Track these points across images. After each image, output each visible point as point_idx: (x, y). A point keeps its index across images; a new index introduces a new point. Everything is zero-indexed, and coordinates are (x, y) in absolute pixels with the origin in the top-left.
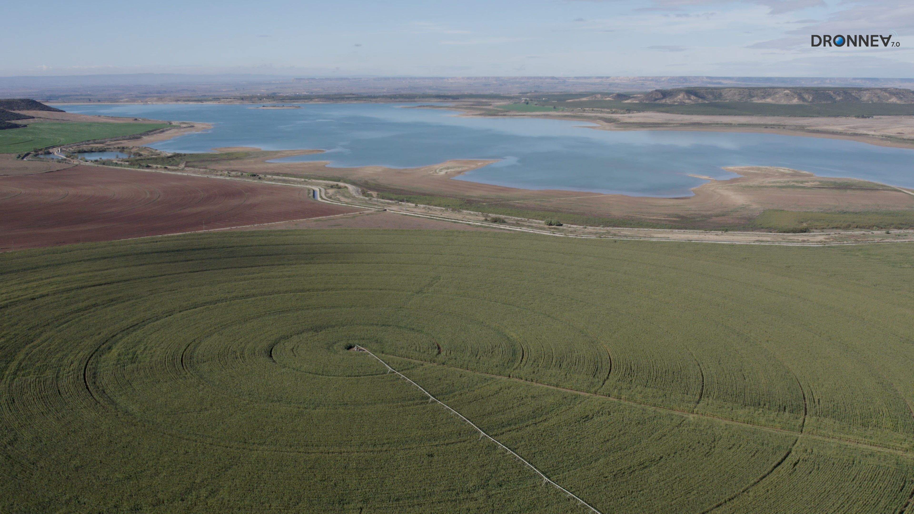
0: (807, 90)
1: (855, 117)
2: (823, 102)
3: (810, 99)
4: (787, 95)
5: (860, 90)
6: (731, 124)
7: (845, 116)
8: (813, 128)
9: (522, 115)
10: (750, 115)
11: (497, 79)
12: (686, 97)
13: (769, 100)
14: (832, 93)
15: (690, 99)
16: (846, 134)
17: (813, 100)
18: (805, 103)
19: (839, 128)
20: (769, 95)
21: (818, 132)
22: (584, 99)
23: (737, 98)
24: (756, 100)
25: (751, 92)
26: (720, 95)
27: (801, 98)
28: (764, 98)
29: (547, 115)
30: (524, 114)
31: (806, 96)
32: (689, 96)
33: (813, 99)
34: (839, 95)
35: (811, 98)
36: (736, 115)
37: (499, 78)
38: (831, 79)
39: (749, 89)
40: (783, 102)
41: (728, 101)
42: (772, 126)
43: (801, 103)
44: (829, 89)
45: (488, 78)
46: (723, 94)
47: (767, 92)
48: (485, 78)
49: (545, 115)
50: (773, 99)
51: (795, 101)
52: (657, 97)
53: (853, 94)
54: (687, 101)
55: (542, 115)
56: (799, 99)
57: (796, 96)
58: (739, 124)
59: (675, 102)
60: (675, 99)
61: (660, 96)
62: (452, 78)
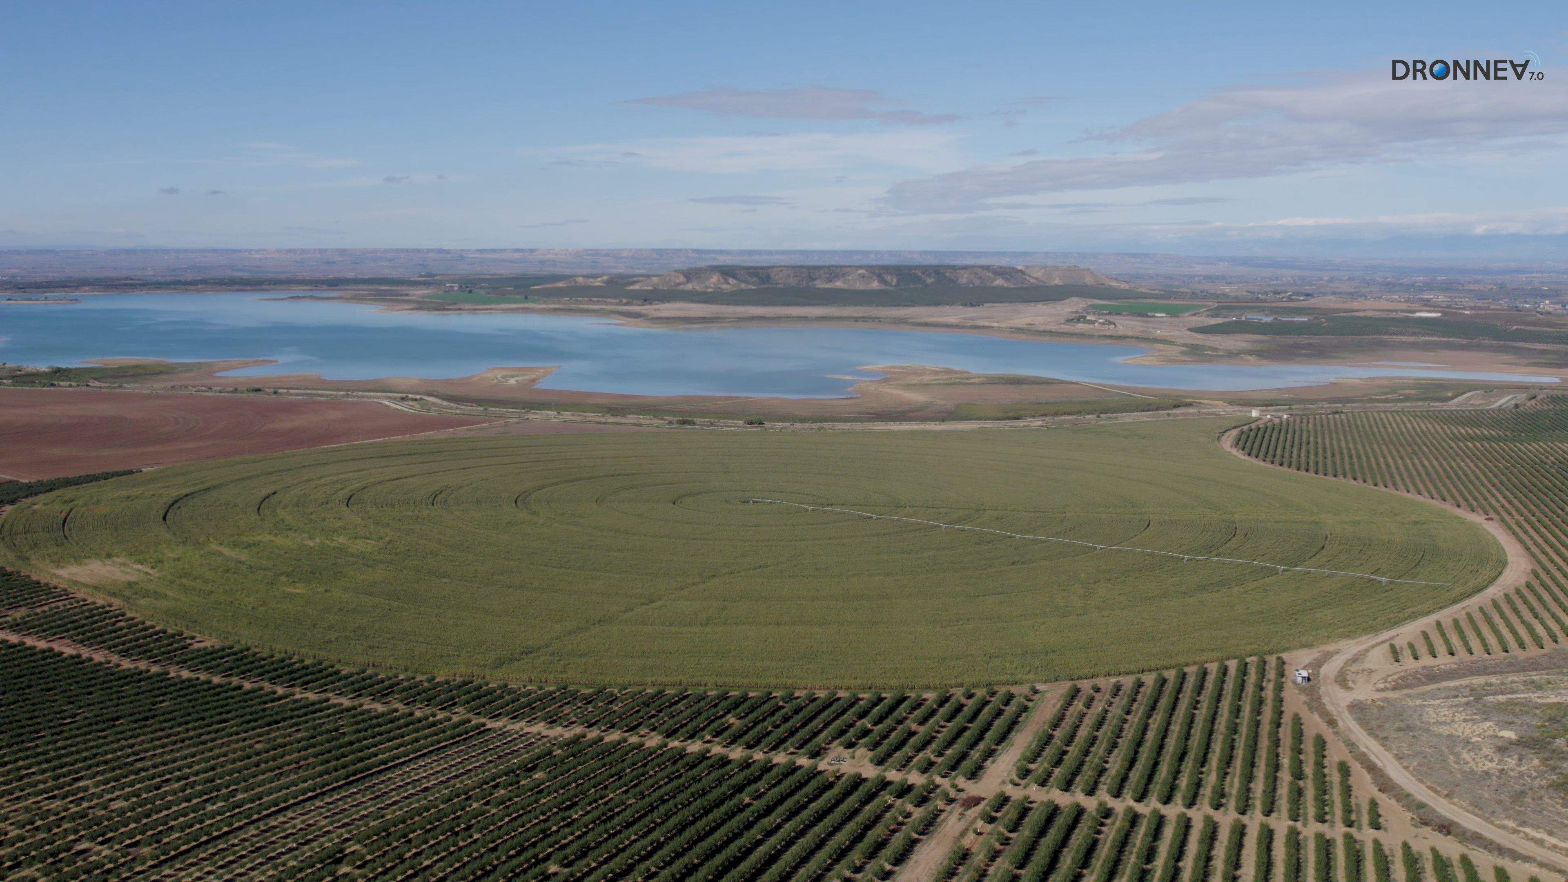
0: (887, 269)
1: (962, 305)
2: (912, 286)
3: (894, 282)
4: (863, 277)
5: (954, 268)
6: (806, 317)
7: (948, 305)
8: (919, 321)
9: (487, 309)
10: (823, 305)
11: (343, 252)
12: (722, 280)
13: (839, 284)
14: (920, 274)
15: (728, 283)
16: (964, 327)
17: (898, 284)
18: (890, 288)
19: (952, 320)
20: (837, 277)
21: (926, 324)
22: (560, 285)
23: (793, 282)
24: (820, 284)
25: (810, 272)
26: (768, 277)
27: (882, 281)
28: (831, 281)
29: (527, 309)
30: (488, 307)
31: (888, 278)
32: (726, 279)
33: (898, 282)
34: (929, 275)
35: (895, 280)
36: (804, 305)
37: (344, 251)
38: (877, 253)
39: (808, 268)
40: (860, 286)
41: (781, 286)
42: (864, 319)
43: (883, 287)
44: (916, 267)
45: (326, 250)
46: (772, 275)
47: (833, 272)
48: (320, 251)
49: (522, 308)
50: (844, 283)
51: (875, 285)
52: (677, 281)
53: (948, 275)
54: (725, 286)
55: (518, 309)
56: (879, 282)
57: (875, 278)
58: (817, 318)
59: (706, 287)
60: (707, 283)
61: (682, 279)
62: (258, 251)
